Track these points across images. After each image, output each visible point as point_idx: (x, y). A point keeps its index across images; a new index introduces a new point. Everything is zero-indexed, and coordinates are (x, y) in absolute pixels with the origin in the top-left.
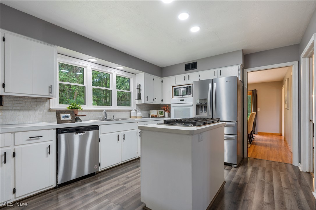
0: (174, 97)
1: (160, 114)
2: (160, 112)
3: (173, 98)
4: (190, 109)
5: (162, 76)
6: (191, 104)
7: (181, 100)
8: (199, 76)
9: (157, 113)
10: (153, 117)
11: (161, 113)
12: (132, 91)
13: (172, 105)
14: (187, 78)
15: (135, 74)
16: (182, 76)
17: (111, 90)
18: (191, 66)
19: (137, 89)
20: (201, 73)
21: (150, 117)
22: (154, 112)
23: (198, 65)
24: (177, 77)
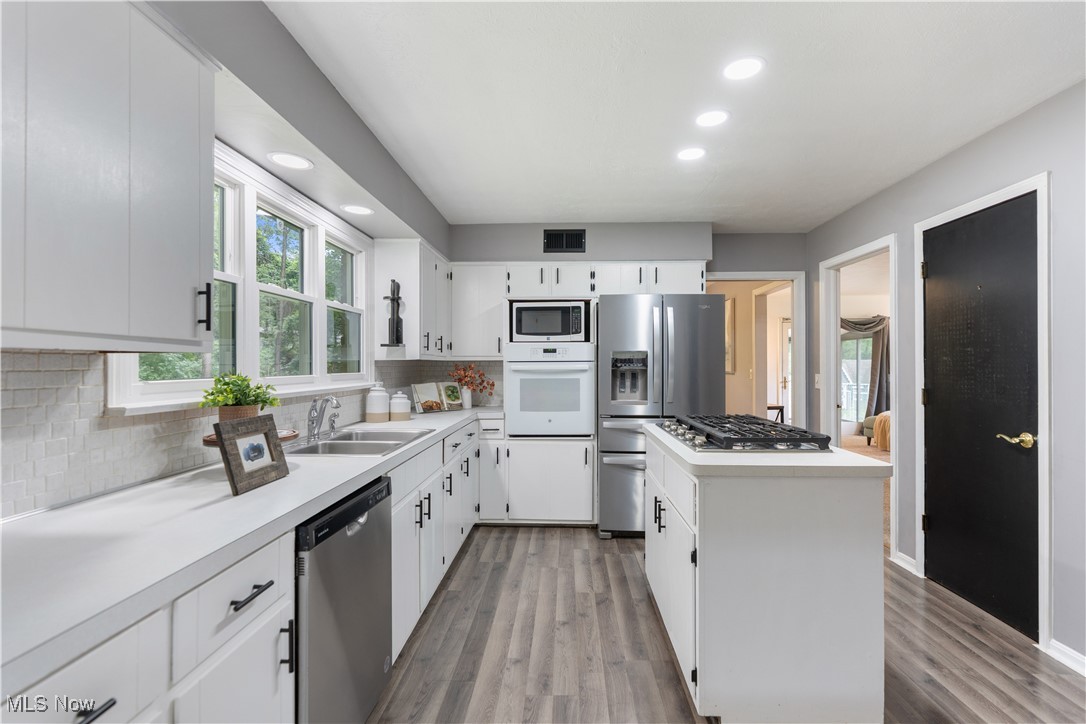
0: (516, 336)
1: (449, 396)
2: (447, 388)
3: (511, 340)
4: (578, 380)
5: (451, 256)
6: (585, 366)
7: (546, 351)
8: (593, 275)
9: (440, 395)
10: (429, 409)
11: (453, 392)
12: (363, 308)
13: (507, 367)
14: (550, 276)
15: (372, 238)
16: (533, 267)
17: (311, 304)
18: (564, 240)
19: (388, 301)
20: (598, 267)
21: (419, 409)
22: (429, 392)
23: (589, 241)
24: (514, 267)
